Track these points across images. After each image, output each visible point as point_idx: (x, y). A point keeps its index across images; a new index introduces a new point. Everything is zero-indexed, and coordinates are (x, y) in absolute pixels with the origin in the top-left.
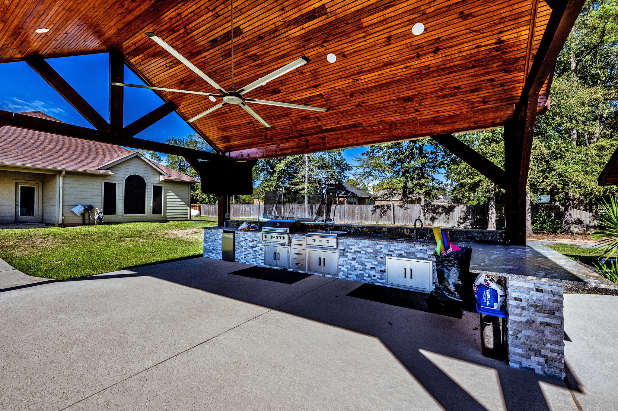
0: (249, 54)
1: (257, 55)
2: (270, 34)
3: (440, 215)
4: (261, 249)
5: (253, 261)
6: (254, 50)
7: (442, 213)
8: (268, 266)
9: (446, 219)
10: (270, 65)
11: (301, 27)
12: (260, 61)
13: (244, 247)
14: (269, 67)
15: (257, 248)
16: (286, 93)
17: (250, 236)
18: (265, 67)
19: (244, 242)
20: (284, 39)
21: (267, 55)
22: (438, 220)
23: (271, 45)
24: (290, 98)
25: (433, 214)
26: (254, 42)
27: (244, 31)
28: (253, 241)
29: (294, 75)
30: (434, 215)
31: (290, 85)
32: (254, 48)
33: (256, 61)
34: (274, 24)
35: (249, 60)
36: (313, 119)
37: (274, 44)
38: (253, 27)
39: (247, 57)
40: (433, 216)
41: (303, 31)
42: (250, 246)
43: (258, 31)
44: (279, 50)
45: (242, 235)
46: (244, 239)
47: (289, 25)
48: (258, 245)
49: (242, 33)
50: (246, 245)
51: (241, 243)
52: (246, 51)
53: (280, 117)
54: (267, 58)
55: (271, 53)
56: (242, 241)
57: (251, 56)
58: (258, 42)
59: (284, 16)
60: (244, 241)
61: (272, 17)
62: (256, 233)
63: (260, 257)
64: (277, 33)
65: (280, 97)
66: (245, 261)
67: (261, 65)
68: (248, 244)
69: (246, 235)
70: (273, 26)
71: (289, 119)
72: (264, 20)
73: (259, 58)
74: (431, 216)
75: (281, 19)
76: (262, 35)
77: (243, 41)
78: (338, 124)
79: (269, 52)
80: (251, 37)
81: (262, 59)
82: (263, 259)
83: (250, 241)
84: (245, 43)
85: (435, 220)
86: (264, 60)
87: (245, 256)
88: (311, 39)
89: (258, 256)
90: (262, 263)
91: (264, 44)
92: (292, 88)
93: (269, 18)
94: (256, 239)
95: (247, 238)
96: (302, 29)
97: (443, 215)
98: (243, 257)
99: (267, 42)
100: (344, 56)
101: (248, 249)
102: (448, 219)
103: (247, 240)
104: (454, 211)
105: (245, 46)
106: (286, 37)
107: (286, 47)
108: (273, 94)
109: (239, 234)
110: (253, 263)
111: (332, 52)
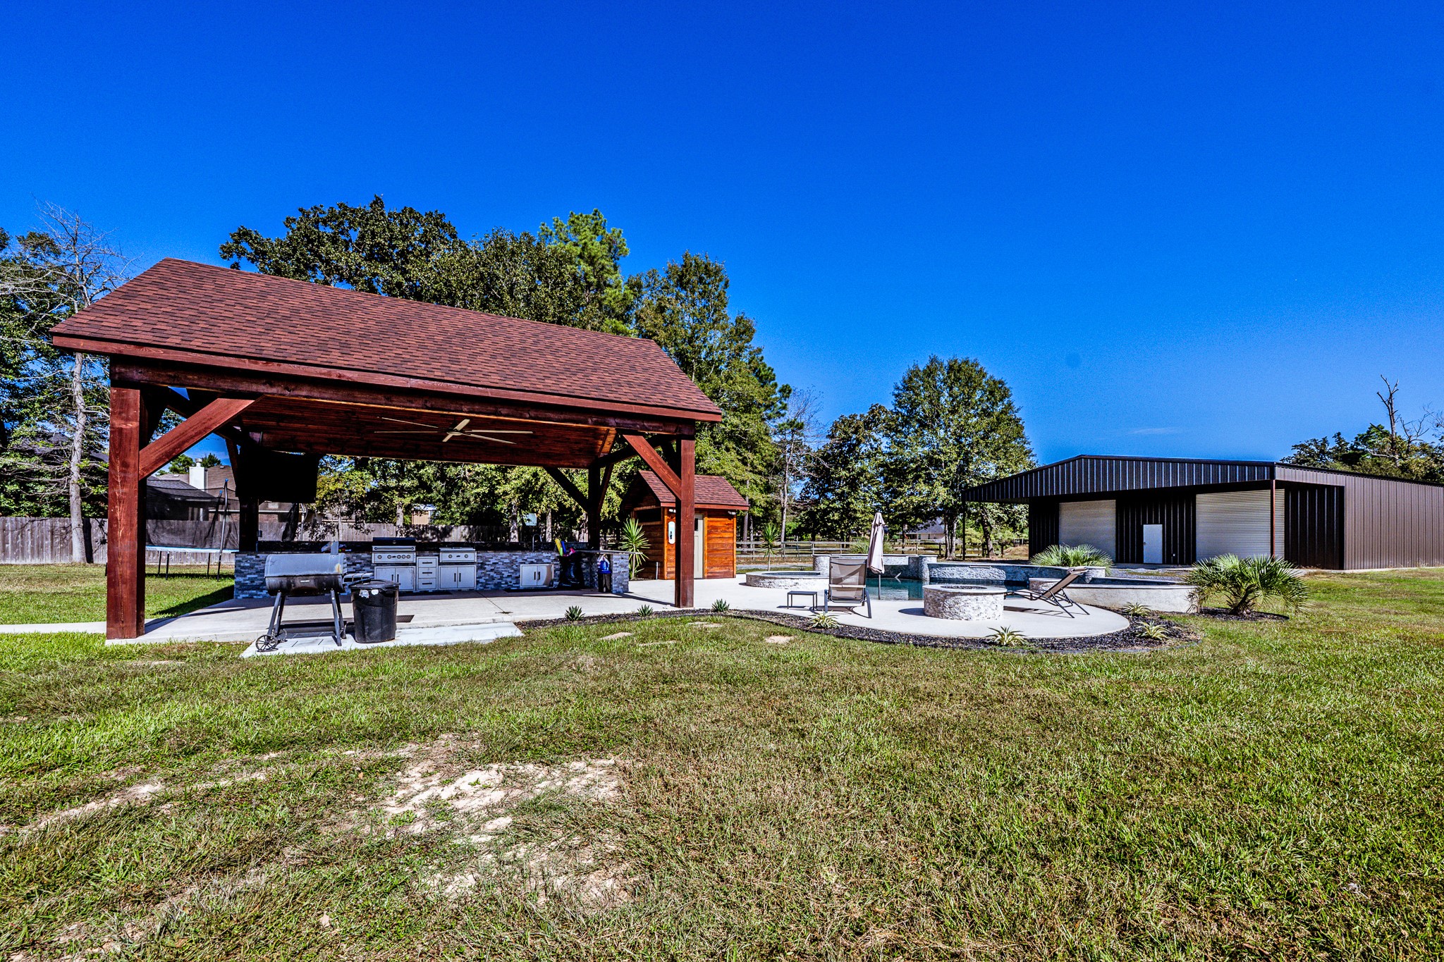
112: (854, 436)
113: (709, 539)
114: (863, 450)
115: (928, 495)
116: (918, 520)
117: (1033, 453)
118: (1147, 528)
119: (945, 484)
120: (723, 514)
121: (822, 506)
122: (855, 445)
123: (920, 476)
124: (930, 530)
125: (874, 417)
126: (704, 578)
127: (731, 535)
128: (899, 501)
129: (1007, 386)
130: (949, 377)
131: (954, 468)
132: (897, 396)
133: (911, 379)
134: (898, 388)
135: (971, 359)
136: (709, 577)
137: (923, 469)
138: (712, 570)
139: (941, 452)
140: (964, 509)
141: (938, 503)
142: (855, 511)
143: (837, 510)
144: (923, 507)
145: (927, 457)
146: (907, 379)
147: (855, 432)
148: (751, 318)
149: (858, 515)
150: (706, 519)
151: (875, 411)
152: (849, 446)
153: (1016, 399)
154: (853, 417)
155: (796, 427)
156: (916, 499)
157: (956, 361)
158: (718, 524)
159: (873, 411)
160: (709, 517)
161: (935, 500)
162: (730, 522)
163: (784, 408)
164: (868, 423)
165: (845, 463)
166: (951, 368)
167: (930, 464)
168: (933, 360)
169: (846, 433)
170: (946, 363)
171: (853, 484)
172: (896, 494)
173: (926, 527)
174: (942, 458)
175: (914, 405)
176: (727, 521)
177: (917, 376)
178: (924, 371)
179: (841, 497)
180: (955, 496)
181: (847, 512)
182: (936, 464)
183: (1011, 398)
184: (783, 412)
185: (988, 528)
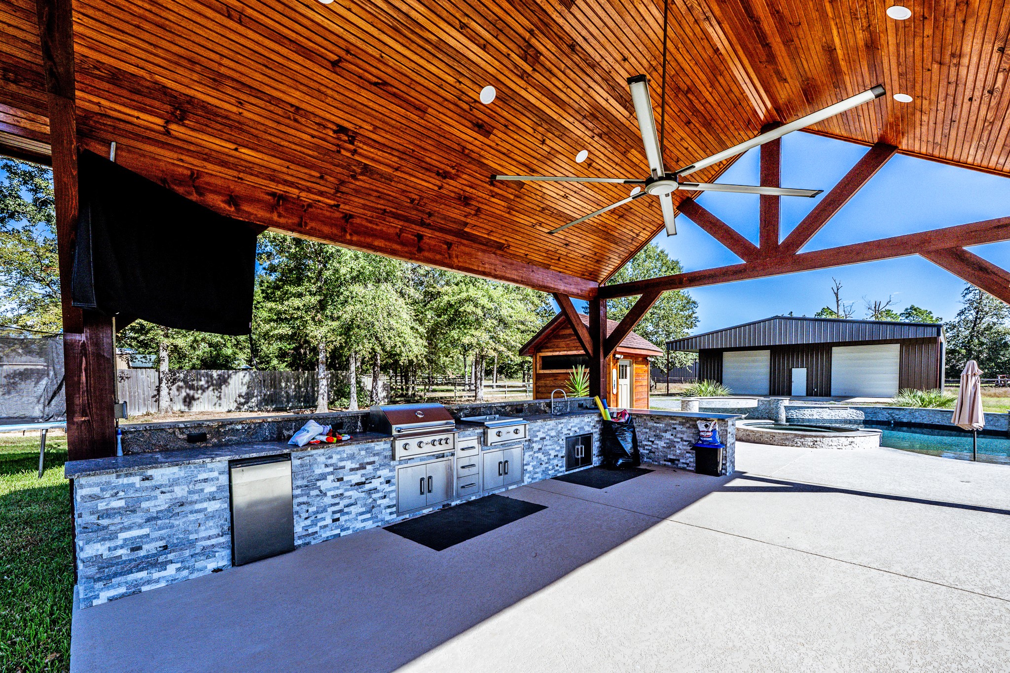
0: (533, 41)
1: (538, 57)
2: (585, 61)
3: (204, 391)
4: (388, 482)
5: (364, 521)
6: (544, 46)
7: (208, 388)
8: (407, 516)
9: (216, 400)
10: (530, 89)
11: (609, 97)
12: (529, 69)
13: (329, 494)
14: (526, 90)
15: (376, 483)
16: (493, 145)
17: (352, 457)
18: (522, 83)
19: (330, 478)
20: (585, 86)
21: (547, 74)
22: (197, 402)
23: (568, 71)
24: (487, 156)
25: (188, 391)
26: (560, 38)
27: (574, 9)
28: (362, 467)
29: (535, 135)
30: (191, 392)
31: (511, 141)
32: (550, 45)
33: (526, 61)
34: (602, 57)
35: (520, 47)
36: (473, 207)
37: (572, 75)
38: (587, 25)
39: (524, 39)
40: (188, 395)
41: (604, 103)
42: (353, 482)
43: (584, 38)
44: (564, 90)
45: (322, 459)
46: (331, 469)
47: (606, 80)
48: (379, 473)
49: (568, 8)
50: (338, 484)
51: (319, 483)
52: (537, 32)
53: (427, 170)
54: (541, 79)
55: (554, 80)
56: (323, 477)
57: (531, 46)
58: (564, 47)
59: (617, 66)
60: (332, 473)
61: (611, 49)
62: (373, 444)
63: (386, 502)
64: (589, 71)
65: (476, 142)
66: (338, 531)
67: (523, 75)
68: (345, 479)
69: (336, 457)
70: (598, 58)
71: (438, 183)
72: (603, 40)
73: (534, 64)
74: (184, 394)
75: (612, 64)
76: (578, 48)
77: (554, 17)
78: (488, 234)
79: (554, 75)
80: (567, 28)
81: (534, 70)
82: (394, 502)
83: (352, 470)
84: (552, 23)
85: (193, 402)
86: (536, 75)
87: (337, 516)
88: (597, 118)
89: (379, 502)
90: (391, 513)
91: (566, 60)
92: (508, 147)
93: (608, 46)
94: (372, 459)
95: (341, 464)
96: (607, 100)
97: (209, 392)
98: (328, 521)
99: (569, 63)
100: (590, 165)
101: (347, 494)
102: (220, 398)
103: (343, 467)
104: (229, 384)
105: (546, 25)
106: (590, 87)
107: (573, 96)
108: (476, 129)
109: (307, 460)
110: (363, 525)
111: (589, 151)
118: (794, 370)
150: (634, 365)
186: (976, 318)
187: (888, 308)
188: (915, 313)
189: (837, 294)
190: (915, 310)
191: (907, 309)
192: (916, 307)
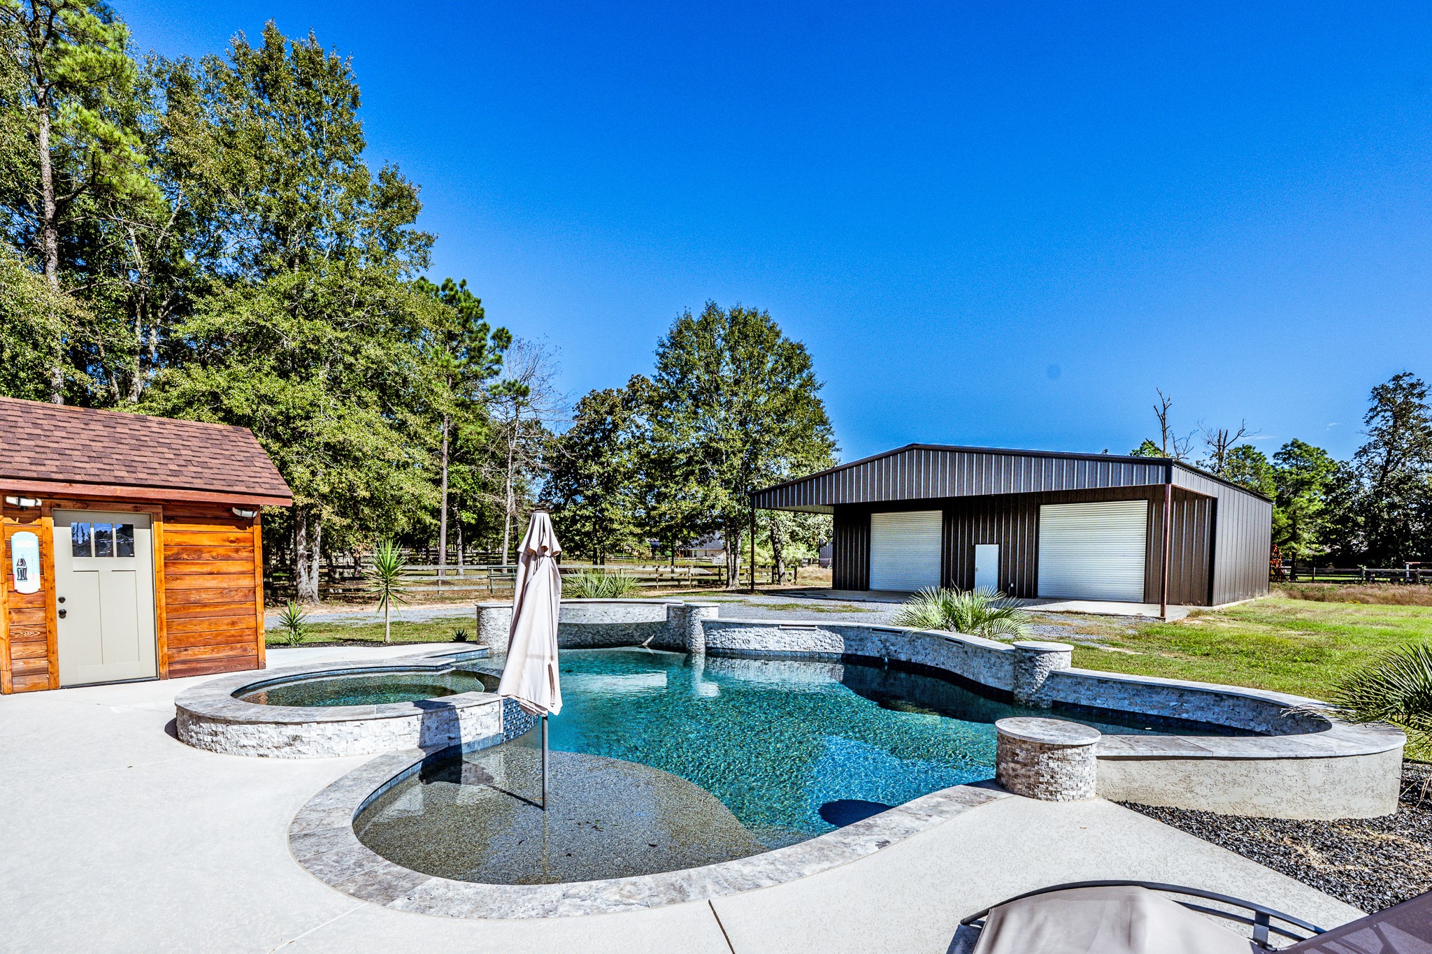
112: (609, 419)
113: (169, 578)
114: (621, 439)
115: (704, 499)
116: (692, 534)
117: (837, 446)
118: (979, 549)
119: (726, 483)
120: (221, 514)
121: (567, 513)
122: (610, 431)
123: (692, 472)
124: (708, 546)
125: (635, 392)
126: (159, 677)
127: (248, 566)
128: (664, 507)
129: (807, 352)
130: (733, 333)
131: (737, 462)
132: (663, 356)
133: (680, 332)
134: (663, 345)
135: (761, 311)
136: (173, 674)
137: (697, 462)
138: (184, 656)
139: (721, 439)
140: (751, 520)
141: (716, 512)
142: (611, 521)
143: (588, 518)
144: (697, 516)
145: (705, 446)
146: (675, 330)
147: (610, 413)
148: (409, 177)
149: (616, 526)
150: (160, 526)
151: (635, 384)
152: (603, 431)
153: (818, 370)
154: (608, 393)
155: (518, 393)
156: (686, 506)
157: (740, 312)
158: (204, 540)
159: (633, 384)
160: (167, 519)
161: (713, 507)
162: (240, 534)
163: (498, 361)
164: (628, 402)
165: (598, 454)
166: (734, 320)
167: (707, 455)
168: (711, 308)
169: (596, 412)
170: (727, 313)
171: (609, 483)
172: (661, 497)
173: (701, 544)
174: (721, 445)
175: (687, 368)
176: (232, 532)
177: (688, 328)
178: (699, 323)
179: (593, 500)
180: (738, 501)
181: (602, 523)
182: (714, 455)
183: (812, 370)
184: (495, 367)
185: (779, 546)
186: (1388, 462)
187: (1241, 442)
188: (1298, 452)
189: (1163, 419)
190: (1299, 447)
191: (1285, 446)
192: (1300, 442)
